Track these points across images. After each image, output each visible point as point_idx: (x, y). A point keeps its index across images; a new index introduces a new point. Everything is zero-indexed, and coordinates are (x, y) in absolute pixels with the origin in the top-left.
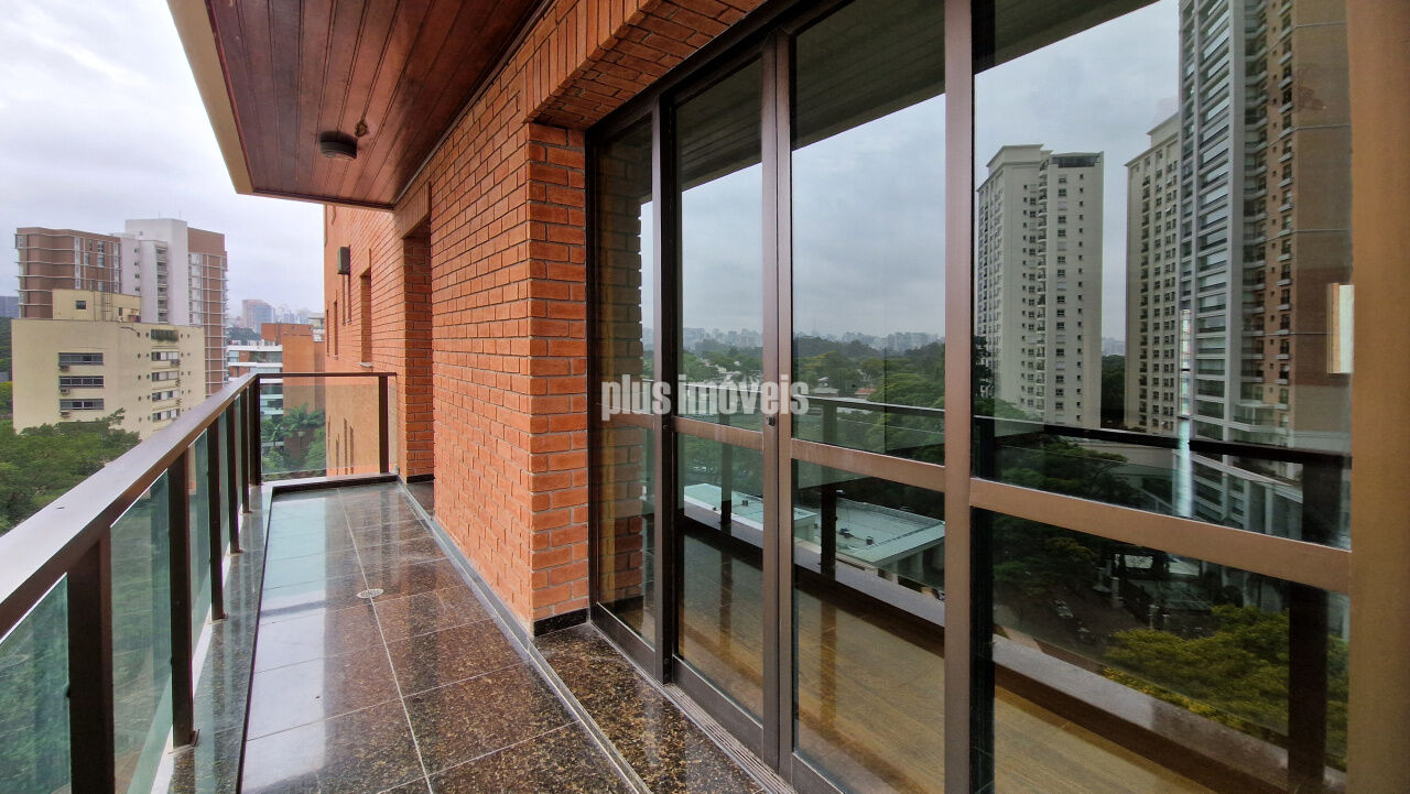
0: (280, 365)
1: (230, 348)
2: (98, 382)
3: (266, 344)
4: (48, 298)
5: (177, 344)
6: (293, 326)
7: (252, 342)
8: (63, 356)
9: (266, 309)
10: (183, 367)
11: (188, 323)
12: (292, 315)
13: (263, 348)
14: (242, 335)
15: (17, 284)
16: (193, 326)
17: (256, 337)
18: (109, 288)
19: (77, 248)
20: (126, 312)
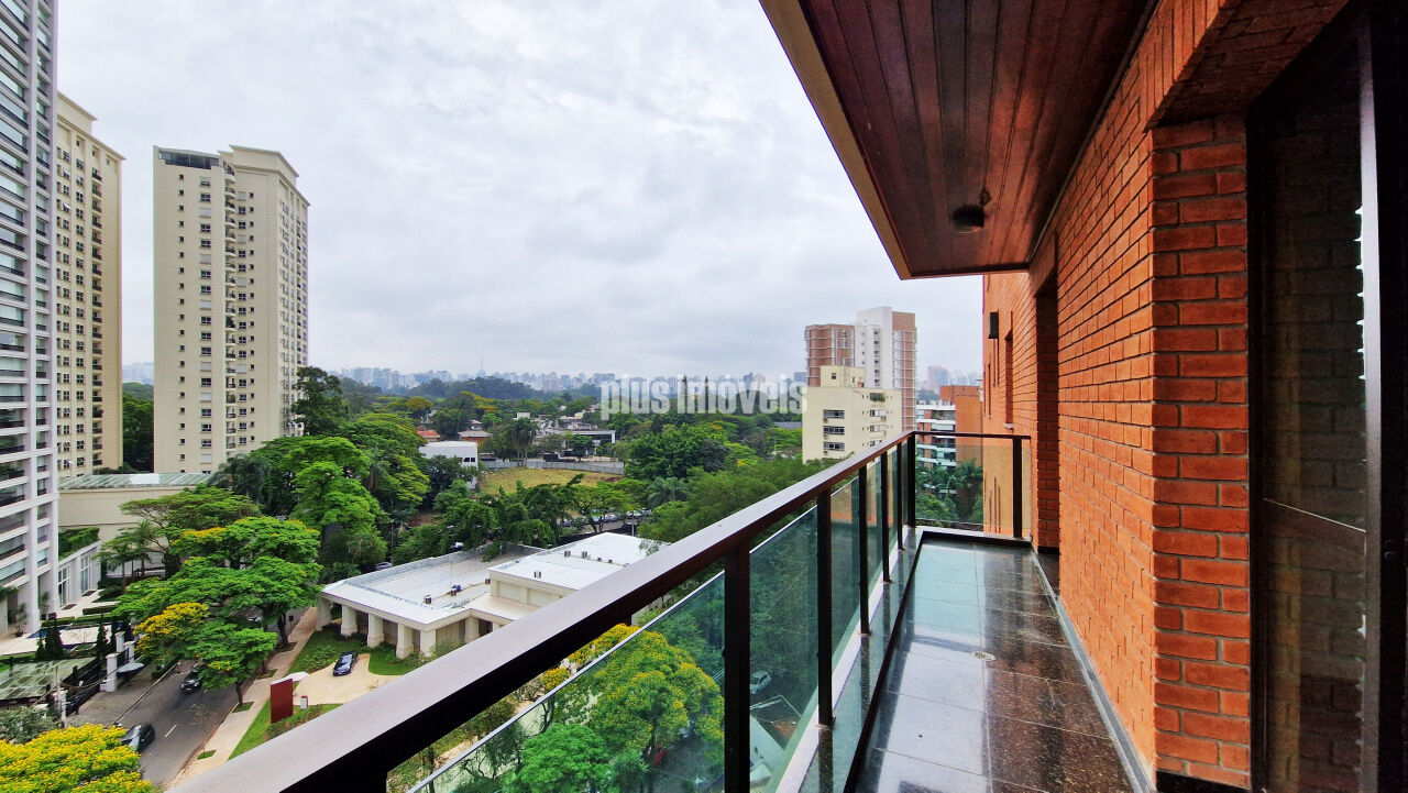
0: (953, 422)
1: (918, 407)
2: (840, 431)
3: (943, 404)
4: (818, 370)
5: (885, 404)
6: (964, 388)
7: (934, 402)
8: (826, 412)
9: (944, 373)
10: (888, 423)
11: (891, 387)
12: (964, 378)
13: (941, 408)
14: (926, 397)
15: (805, 363)
16: (895, 389)
17: (936, 398)
18: (848, 363)
19: (833, 336)
20: (857, 380)
